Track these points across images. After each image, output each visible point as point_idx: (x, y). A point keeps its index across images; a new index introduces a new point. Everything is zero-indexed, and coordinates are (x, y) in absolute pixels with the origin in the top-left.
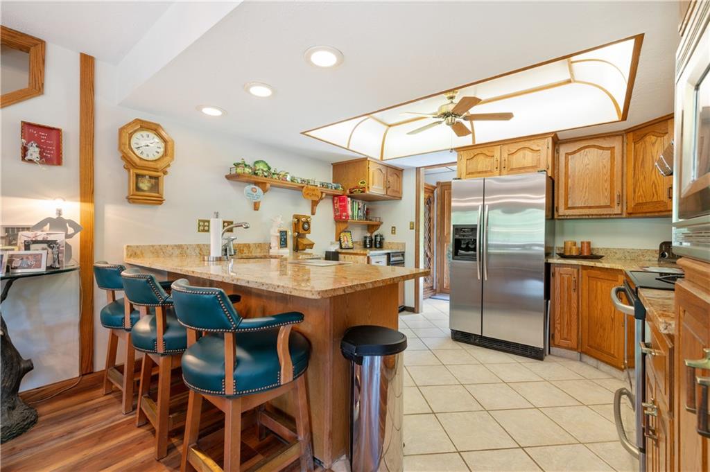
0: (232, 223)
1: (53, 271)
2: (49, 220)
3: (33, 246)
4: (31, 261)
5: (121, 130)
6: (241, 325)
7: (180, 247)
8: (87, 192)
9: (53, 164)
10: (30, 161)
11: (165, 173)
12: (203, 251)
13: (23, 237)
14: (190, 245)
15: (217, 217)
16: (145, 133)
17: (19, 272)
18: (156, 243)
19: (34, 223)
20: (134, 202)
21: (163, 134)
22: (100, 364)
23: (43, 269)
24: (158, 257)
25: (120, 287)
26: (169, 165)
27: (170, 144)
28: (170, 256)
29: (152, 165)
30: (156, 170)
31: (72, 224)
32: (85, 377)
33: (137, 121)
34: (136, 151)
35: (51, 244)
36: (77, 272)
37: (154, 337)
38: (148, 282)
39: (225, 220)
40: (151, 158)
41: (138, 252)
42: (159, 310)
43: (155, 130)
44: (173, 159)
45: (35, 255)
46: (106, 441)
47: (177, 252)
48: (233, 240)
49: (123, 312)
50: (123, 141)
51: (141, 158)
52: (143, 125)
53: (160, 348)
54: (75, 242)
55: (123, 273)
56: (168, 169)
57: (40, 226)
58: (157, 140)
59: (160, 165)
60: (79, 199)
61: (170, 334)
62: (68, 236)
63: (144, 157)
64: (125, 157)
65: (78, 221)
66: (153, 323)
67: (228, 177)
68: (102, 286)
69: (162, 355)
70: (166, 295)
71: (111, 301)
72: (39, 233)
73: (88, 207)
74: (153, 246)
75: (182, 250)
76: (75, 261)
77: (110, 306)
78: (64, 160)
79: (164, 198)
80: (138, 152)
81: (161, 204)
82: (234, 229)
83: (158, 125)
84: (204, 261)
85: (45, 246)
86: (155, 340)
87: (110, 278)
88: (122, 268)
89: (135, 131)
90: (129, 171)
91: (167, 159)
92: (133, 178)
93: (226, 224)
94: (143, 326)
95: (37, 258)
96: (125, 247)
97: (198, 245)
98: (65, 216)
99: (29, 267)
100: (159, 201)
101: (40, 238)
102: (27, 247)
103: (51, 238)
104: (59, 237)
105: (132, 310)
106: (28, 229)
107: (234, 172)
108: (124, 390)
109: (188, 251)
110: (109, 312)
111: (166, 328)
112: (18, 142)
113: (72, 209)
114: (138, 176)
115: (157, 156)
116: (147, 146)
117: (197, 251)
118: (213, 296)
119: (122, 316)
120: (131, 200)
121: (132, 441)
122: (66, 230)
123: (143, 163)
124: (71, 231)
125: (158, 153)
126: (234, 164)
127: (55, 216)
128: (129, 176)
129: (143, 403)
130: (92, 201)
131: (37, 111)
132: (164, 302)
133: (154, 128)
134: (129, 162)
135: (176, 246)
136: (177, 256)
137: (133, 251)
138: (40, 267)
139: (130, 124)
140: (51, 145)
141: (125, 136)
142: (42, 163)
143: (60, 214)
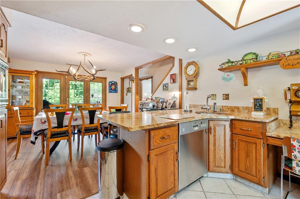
8: (180, 89)
10: (171, 83)
40: (192, 74)
51: (189, 75)
58: (193, 67)
73: (181, 92)
78: (176, 82)
89: (188, 67)
93: (224, 96)
100: (194, 89)
114: (188, 81)
116: (191, 70)
120: (187, 89)
139: (186, 65)
142: (173, 83)
143: (174, 95)
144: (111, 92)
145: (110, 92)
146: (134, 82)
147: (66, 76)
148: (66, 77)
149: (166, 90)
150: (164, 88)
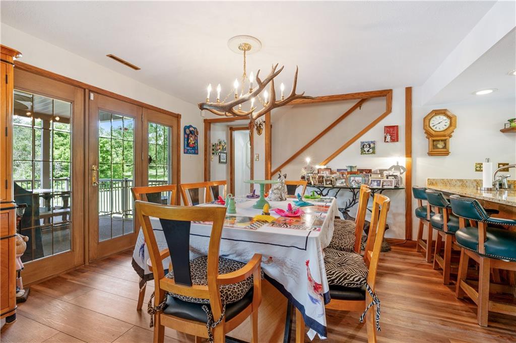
0: (508, 164)
1: (397, 188)
2: (393, 166)
3: (389, 177)
4: (389, 183)
5: (425, 119)
6: (488, 219)
7: (461, 181)
8: (409, 153)
9: (395, 142)
10: (387, 142)
11: (450, 136)
12: (478, 183)
13: (385, 173)
14: (469, 180)
15: (488, 162)
16: (437, 117)
17: (385, 187)
18: (445, 178)
19: (389, 168)
20: (432, 155)
21: (449, 114)
22: (415, 237)
23: (393, 187)
24: (446, 186)
25: (425, 199)
26: (453, 132)
27: (453, 119)
28: (454, 186)
29: (442, 133)
30: (445, 136)
31: (402, 168)
32: (408, 241)
33: (433, 111)
34: (433, 128)
35: (395, 177)
36: (404, 190)
37: (442, 223)
38: (439, 195)
39: (499, 162)
40: (442, 129)
41: (434, 183)
42: (444, 210)
43: (444, 113)
44: (456, 127)
45: (390, 181)
46: (418, 267)
47: (459, 184)
48: (507, 177)
49: (426, 211)
50: (426, 124)
51: (435, 131)
52: (437, 112)
53: (446, 230)
54: (404, 176)
55: (427, 191)
56: (452, 134)
57: (390, 169)
58: (445, 118)
59: (447, 133)
60: (405, 156)
61: (450, 224)
62: (401, 174)
63: (437, 130)
64: (427, 132)
65: (405, 167)
66: (442, 217)
67: (503, 131)
68: (416, 197)
69: (447, 233)
70: (449, 203)
71: (420, 206)
72: (390, 172)
73: (409, 159)
74: (443, 180)
75: (463, 183)
76: (403, 185)
77: (420, 208)
78: (399, 140)
79: (450, 151)
80: (434, 128)
81: (447, 155)
82: (510, 169)
83: (446, 110)
84: (477, 190)
85: (393, 177)
86: (443, 225)
87: (420, 194)
88: (426, 189)
89: (433, 117)
90: (429, 139)
91: (451, 128)
92: (431, 143)
93: (500, 166)
94: (437, 218)
95: (391, 182)
96: (427, 179)
97: (475, 180)
98: (400, 164)
99: (389, 185)
100: (447, 153)
101: (391, 174)
102: (387, 178)
103: (395, 174)
104: (398, 173)
105: (431, 211)
106: (386, 170)
107: (509, 127)
108: (427, 250)
109: (467, 184)
110: (419, 210)
111: (448, 220)
112: (383, 135)
113: (402, 161)
114: (434, 141)
115: (445, 128)
116: (440, 124)
117: (475, 184)
118: (470, 202)
119: (425, 213)
120: (430, 154)
121: (431, 273)
122: (400, 171)
123: (436, 133)
124: (402, 171)
125: (445, 125)
126: (509, 121)
127: (396, 165)
128: (429, 141)
129: (436, 257)
130: (411, 157)
131: (389, 121)
132: (447, 206)
133: (443, 112)
134: (429, 134)
135: (458, 180)
136: (459, 186)
137: (431, 182)
138: (392, 186)
139: (429, 114)
140: (394, 133)
141: (427, 121)
142: (391, 142)
143: (398, 163)
144: (187, 153)
145: (186, 151)
146: (259, 133)
147: (92, 95)
148: (92, 98)
149: (371, 153)
150: (366, 149)
